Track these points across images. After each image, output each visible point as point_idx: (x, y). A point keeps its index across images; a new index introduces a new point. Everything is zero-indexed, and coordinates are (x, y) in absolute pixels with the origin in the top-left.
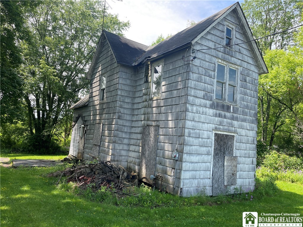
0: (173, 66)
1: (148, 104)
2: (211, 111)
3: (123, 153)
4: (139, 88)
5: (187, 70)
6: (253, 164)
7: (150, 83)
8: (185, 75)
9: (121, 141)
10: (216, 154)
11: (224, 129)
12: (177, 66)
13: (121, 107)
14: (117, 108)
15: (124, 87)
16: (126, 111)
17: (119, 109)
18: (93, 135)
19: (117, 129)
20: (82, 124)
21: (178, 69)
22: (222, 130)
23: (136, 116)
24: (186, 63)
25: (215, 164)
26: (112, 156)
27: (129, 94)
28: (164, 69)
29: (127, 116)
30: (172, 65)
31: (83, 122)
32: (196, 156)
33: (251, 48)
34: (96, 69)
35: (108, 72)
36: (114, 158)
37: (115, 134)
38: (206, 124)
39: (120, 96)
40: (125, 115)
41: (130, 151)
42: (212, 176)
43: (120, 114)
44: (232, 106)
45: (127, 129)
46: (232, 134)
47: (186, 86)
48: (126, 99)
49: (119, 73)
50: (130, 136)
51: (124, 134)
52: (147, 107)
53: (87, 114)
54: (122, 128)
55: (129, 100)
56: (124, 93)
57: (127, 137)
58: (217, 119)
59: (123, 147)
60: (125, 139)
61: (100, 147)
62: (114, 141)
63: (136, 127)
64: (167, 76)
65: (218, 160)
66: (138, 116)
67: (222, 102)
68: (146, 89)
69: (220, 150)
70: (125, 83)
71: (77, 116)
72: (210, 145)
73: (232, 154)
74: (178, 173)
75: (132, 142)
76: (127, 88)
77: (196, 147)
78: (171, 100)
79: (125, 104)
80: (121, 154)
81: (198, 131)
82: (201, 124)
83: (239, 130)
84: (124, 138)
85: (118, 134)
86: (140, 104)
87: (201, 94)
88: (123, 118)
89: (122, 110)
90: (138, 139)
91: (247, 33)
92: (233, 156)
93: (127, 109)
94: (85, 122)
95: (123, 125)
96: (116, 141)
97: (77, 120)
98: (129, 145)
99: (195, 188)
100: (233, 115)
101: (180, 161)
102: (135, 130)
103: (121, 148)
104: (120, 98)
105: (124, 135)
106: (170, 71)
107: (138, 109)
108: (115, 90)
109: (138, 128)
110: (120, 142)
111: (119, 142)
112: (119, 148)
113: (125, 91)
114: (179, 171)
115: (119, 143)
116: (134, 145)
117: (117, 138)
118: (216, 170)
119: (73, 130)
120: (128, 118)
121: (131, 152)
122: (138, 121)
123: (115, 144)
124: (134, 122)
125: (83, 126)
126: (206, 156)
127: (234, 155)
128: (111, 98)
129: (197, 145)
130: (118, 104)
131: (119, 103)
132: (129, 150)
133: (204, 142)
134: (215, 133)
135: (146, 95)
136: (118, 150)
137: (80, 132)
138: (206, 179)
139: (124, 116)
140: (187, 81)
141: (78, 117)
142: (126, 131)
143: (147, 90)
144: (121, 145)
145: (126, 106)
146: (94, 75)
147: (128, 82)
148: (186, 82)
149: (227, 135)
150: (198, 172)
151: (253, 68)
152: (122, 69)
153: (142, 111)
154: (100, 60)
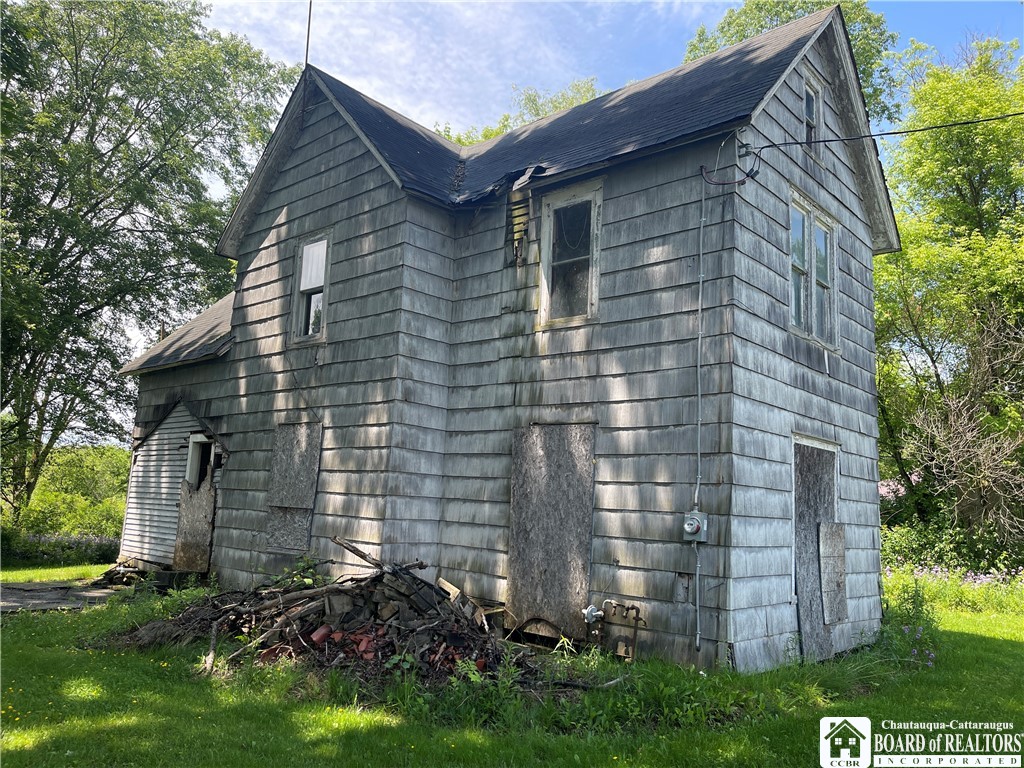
0: (649, 203)
1: (529, 346)
2: (785, 367)
3: (424, 533)
4: (477, 288)
5: (723, 217)
6: (874, 549)
7: (533, 269)
8: (714, 234)
9: (416, 488)
10: (800, 517)
11: (813, 430)
12: (672, 201)
13: (412, 357)
14: (401, 359)
15: (419, 283)
16: (429, 375)
17: (407, 366)
18: (262, 474)
19: (403, 443)
20: (193, 433)
21: (675, 215)
22: (810, 434)
23: (469, 393)
24: (713, 190)
25: (801, 553)
26: (387, 547)
27: (438, 310)
28: (605, 216)
29: (434, 393)
30: (643, 198)
31: (202, 424)
32: (760, 525)
33: (859, 166)
34: (263, 217)
35: (337, 227)
36: (393, 552)
37: (395, 461)
38: (776, 410)
39: (408, 315)
40: (427, 390)
41: (448, 524)
42: (796, 594)
43: (409, 383)
44: (826, 352)
45: (433, 443)
46: (830, 448)
47: (726, 273)
48: (428, 328)
49: (402, 226)
50: (443, 466)
51: (423, 461)
52: (527, 354)
53: (224, 390)
54: (418, 438)
55: (437, 332)
56: (421, 306)
57: (435, 471)
58: (798, 393)
59: (421, 512)
60: (428, 481)
61: (313, 514)
62: (392, 487)
63: (473, 432)
64: (623, 240)
65: (806, 536)
66: (480, 390)
67: (806, 337)
68: (518, 290)
69: (807, 502)
70: (422, 266)
71: (162, 401)
72: (788, 488)
73: (833, 517)
74: (712, 591)
75: (457, 489)
76: (430, 287)
77: (758, 492)
78: (651, 326)
79: (426, 346)
80: (414, 537)
81: (760, 435)
82: (765, 409)
83: (844, 434)
84: (425, 476)
85: (404, 460)
86: (485, 346)
87: (762, 303)
88: (421, 400)
89: (416, 370)
90: (487, 479)
91: (854, 114)
92: (833, 522)
93: (432, 367)
94: (208, 421)
95: (419, 427)
96: (397, 487)
97: (165, 418)
98: (443, 500)
99: (761, 640)
100: (829, 383)
101: (719, 545)
102: (470, 444)
103: (415, 514)
104: (408, 325)
105: (423, 465)
106: (638, 220)
107: (481, 364)
108: (385, 295)
109: (482, 436)
110: (412, 491)
111: (409, 491)
112: (407, 516)
113: (423, 298)
114: (713, 582)
115: (407, 496)
116: (465, 501)
117: (401, 477)
118: (803, 572)
119: (139, 458)
120: (437, 398)
121: (454, 528)
122: (483, 409)
123: (394, 498)
124: (458, 416)
125: (201, 438)
126: (781, 521)
127: (836, 521)
128: (361, 325)
129: (761, 484)
130: (404, 345)
131: (407, 340)
132: (442, 522)
133: (775, 474)
134: (796, 444)
135: (516, 312)
136: (404, 523)
137: (183, 463)
138: (782, 606)
139: (423, 390)
140: (725, 255)
141: (165, 406)
142: (429, 448)
143: (522, 293)
144: (416, 502)
145: (429, 354)
146: (256, 239)
147: (433, 263)
148: (720, 258)
149: (820, 452)
150: (765, 583)
151: (861, 231)
152: (413, 212)
153: (503, 371)
154: (289, 179)
